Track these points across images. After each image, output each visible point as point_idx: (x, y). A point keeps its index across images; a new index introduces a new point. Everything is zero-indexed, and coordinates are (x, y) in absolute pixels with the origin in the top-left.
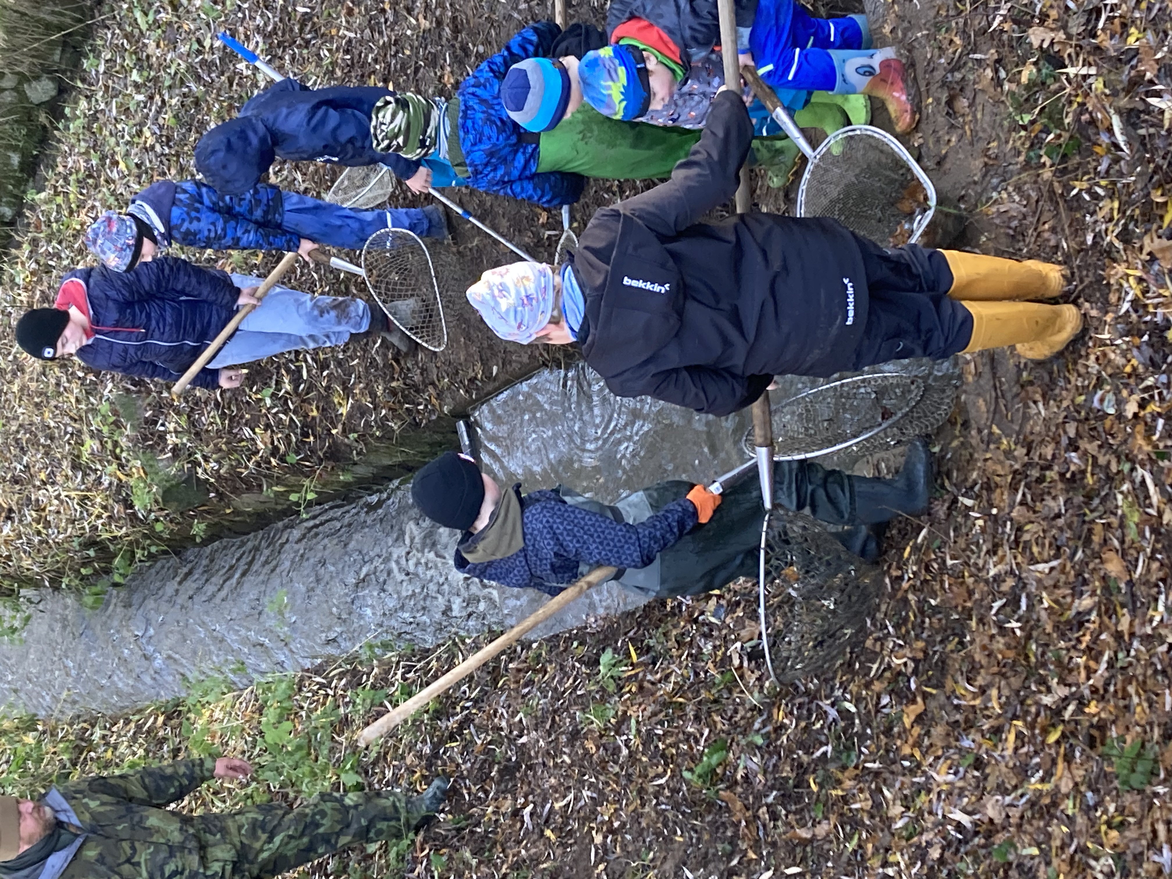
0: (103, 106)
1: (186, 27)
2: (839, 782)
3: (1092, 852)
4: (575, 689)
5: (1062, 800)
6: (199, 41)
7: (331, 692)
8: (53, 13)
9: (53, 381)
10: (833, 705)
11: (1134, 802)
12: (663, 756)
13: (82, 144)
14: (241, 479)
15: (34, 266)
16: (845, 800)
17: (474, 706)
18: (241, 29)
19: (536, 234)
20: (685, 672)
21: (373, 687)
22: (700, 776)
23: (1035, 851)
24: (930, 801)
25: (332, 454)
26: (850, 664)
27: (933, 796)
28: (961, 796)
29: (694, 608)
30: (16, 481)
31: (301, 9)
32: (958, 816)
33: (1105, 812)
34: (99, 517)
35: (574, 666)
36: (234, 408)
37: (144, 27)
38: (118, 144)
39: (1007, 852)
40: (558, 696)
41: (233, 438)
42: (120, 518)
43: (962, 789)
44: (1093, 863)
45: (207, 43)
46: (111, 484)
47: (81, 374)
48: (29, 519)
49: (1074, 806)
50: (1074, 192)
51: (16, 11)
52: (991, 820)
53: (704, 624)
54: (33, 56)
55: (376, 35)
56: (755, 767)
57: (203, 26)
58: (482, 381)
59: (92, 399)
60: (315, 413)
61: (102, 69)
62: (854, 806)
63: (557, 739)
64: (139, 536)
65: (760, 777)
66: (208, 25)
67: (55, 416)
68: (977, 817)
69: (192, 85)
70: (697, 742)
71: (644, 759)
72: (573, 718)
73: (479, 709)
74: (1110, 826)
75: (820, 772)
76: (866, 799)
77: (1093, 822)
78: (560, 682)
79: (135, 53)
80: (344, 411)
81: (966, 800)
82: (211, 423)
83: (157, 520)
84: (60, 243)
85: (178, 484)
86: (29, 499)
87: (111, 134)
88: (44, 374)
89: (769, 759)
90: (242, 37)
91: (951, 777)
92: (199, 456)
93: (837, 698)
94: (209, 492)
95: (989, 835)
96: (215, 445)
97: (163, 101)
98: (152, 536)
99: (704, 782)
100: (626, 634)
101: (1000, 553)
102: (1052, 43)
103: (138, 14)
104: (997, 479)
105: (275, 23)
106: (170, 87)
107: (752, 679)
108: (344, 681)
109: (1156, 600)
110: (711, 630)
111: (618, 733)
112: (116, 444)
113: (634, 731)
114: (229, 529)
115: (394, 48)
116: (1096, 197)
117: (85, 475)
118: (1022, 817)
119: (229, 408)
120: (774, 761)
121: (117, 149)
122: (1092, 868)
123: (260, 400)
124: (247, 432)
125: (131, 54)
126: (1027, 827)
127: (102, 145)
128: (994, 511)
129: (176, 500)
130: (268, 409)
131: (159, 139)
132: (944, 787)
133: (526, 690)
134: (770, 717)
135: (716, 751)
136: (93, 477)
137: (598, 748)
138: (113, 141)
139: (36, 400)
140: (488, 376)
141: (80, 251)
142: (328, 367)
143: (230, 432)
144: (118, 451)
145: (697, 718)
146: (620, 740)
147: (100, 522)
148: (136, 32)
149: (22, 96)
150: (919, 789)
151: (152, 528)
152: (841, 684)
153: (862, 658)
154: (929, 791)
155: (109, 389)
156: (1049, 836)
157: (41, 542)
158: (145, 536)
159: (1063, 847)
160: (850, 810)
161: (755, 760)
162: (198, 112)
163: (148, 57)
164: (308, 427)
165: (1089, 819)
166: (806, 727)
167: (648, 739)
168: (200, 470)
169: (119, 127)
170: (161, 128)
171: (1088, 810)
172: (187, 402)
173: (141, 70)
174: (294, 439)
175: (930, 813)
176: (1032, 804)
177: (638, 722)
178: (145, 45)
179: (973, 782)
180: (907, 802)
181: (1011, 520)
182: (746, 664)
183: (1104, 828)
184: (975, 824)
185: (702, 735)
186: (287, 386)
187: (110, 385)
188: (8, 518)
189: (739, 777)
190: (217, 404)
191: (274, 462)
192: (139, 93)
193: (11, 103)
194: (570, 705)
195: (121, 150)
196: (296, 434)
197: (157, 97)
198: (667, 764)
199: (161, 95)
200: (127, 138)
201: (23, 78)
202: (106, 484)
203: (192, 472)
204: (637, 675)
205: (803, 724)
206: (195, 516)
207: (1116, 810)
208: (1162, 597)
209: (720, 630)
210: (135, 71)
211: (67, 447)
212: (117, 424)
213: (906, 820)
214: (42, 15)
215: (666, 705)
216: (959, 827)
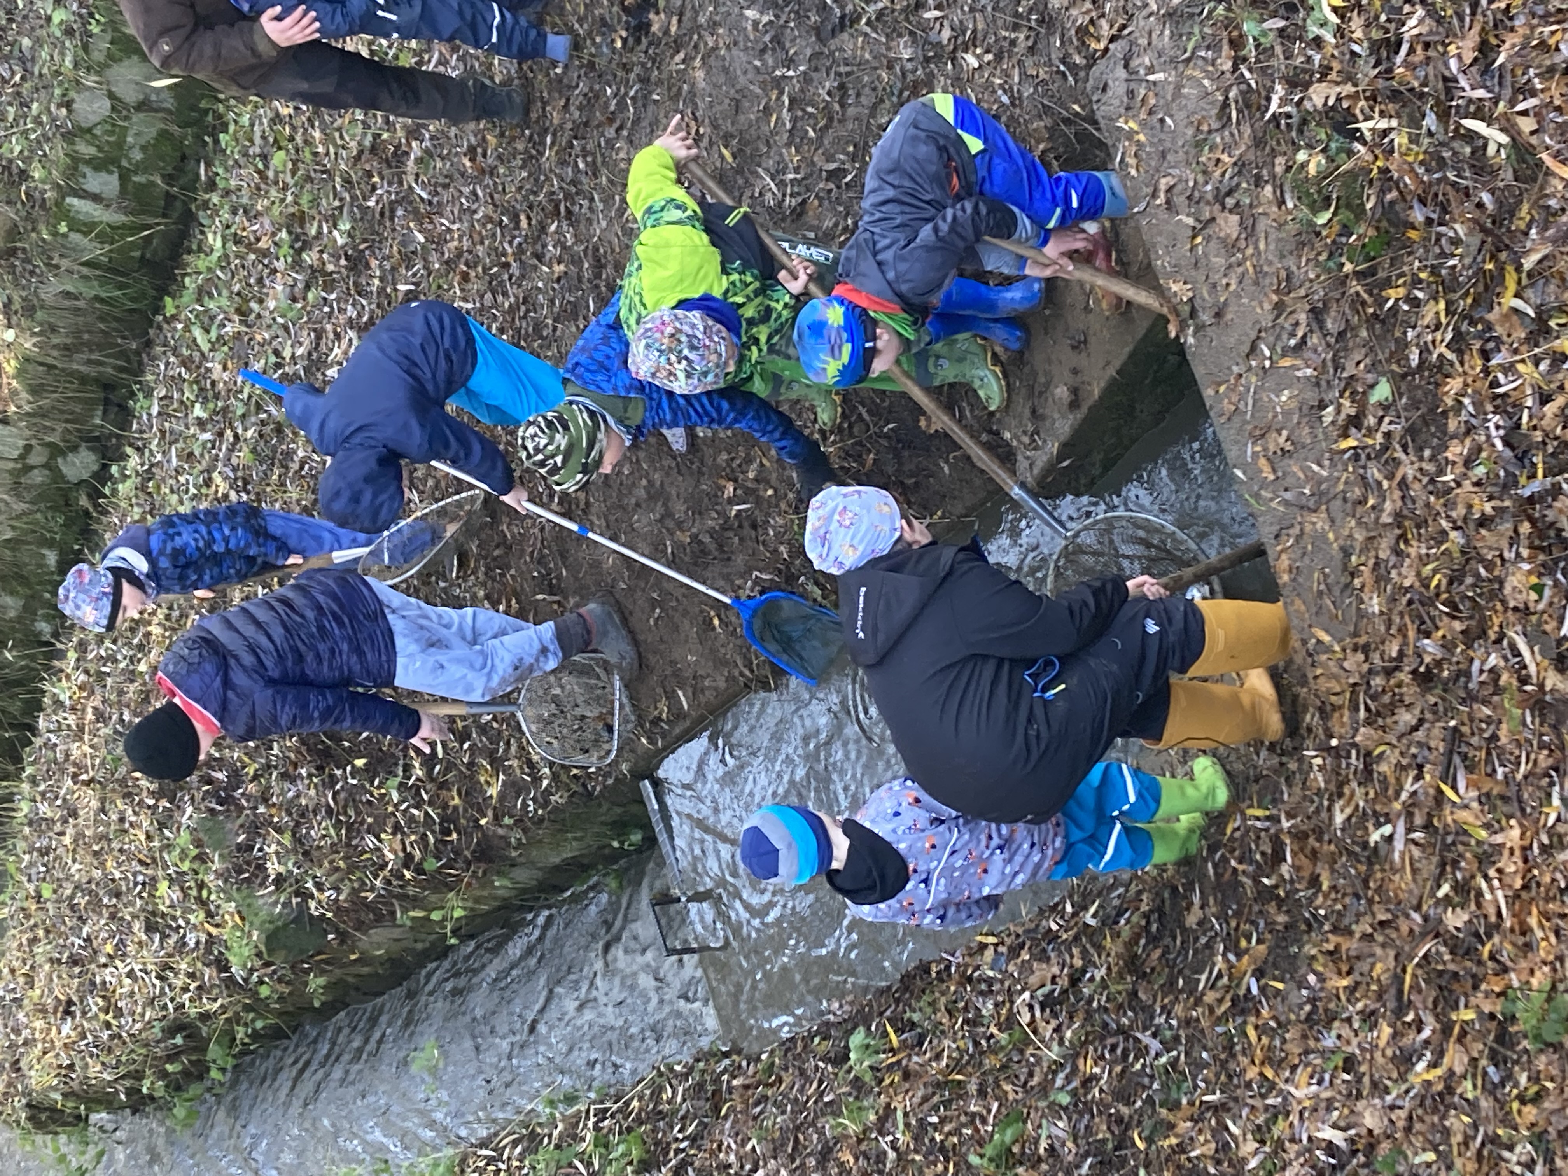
0: (159, 457)
1: (258, 338)
2: (1172, 1126)
3: (1505, 1140)
4: (821, 1095)
5: (1459, 1083)
6: (277, 353)
7: (503, 1166)
8: (89, 362)
9: (114, 817)
10: (1154, 1035)
11: (1550, 1063)
12: (942, 1149)
13: (136, 509)
14: (367, 906)
15: (83, 678)
16: (1181, 1149)
17: (691, 1146)
18: (329, 327)
19: (722, 514)
20: (961, 1043)
21: (558, 1147)
22: (991, 1160)
23: (1431, 1156)
24: (1291, 1125)
25: (483, 852)
26: (1172, 983)
27: (1294, 1118)
28: (1329, 1109)
29: (967, 966)
30: (74, 961)
31: (402, 288)
32: (1328, 1134)
33: (1516, 1085)
34: (185, 989)
35: (817, 1067)
36: (352, 813)
37: (205, 347)
38: (181, 502)
39: (1395, 1162)
40: (800, 1107)
41: (353, 851)
42: (213, 986)
43: (1330, 1101)
44: (1506, 1154)
45: (287, 353)
46: (198, 943)
47: (151, 802)
48: (95, 1009)
49: (1475, 1086)
50: (1390, 304)
51: (41, 364)
52: (1370, 1131)
53: (980, 980)
54: (67, 421)
55: (500, 298)
56: (1061, 1134)
57: (281, 332)
58: (668, 722)
59: (167, 833)
60: (457, 801)
61: (155, 410)
62: (1193, 1154)
63: (803, 1164)
64: (239, 1008)
65: (1070, 1144)
66: (286, 328)
67: (119, 864)
68: (1352, 1132)
69: (272, 409)
70: (984, 1121)
71: (918, 1158)
72: (821, 1132)
73: (699, 1148)
74: (1523, 1102)
75: (1148, 1123)
76: (1207, 1141)
77: (1501, 1104)
78: (802, 1090)
79: (197, 382)
80: (493, 791)
81: (1336, 1113)
82: (324, 837)
83: (261, 982)
84: (114, 642)
85: (286, 925)
86: (93, 984)
87: (172, 491)
88: (103, 810)
89: (1078, 1121)
90: (331, 336)
91: (1314, 1088)
92: (310, 885)
93: (1158, 1026)
94: (326, 933)
95: (1371, 1147)
96: (331, 862)
97: (236, 436)
98: (257, 1006)
99: (998, 1166)
100: (881, 1014)
101: (1347, 791)
102: (1339, 99)
103: (197, 332)
104: (1333, 699)
105: (372, 312)
106: (243, 416)
107: (1047, 1031)
108: (519, 1149)
109: (1549, 795)
110: (990, 985)
111: (882, 1133)
112: (201, 886)
113: (901, 1126)
114: (357, 989)
115: (523, 308)
116: (1415, 303)
117: (164, 937)
118: (1410, 1118)
119: (345, 813)
120: (1085, 1121)
122: (1507, 1161)
123: (383, 796)
124: (370, 841)
125: (191, 383)
126: (1418, 1126)
128: (1334, 742)
129: (285, 947)
130: (396, 806)
132: (1307, 1104)
133: (758, 1110)
134: (1075, 1069)
135: (1009, 1125)
136: (175, 938)
137: (857, 1159)
138: (174, 498)
139: (96, 848)
140: (678, 715)
141: (141, 647)
142: (469, 737)
143: (348, 845)
144: (205, 893)
145: (982, 1093)
146: (884, 1143)
147: (187, 996)
148: (197, 355)
149: (57, 475)
150: (1276, 1114)
151: (254, 994)
152: (1163, 1008)
153: (1187, 972)
154: (1287, 1114)
155: (188, 815)
156: (1447, 1132)
157: (112, 1037)
158: (248, 1008)
159: (1466, 1143)
160: (1189, 1159)
161: (1060, 1124)
162: (281, 440)
163: (213, 383)
164: (449, 820)
165: (1496, 1099)
166: (1123, 1071)
167: (920, 1131)
168: (312, 904)
169: (182, 479)
170: (235, 469)
171: (1491, 1089)
172: (290, 814)
173: (205, 401)
174: (432, 840)
175: (1292, 1140)
176: (1421, 1100)
177: (906, 1115)
178: (209, 370)
179: (1343, 1088)
180: (1261, 1134)
181: (1355, 745)
182: (1038, 1013)
183: (1515, 1105)
184: (1351, 1141)
185: (989, 1111)
186: (418, 772)
187: (189, 810)
188: (68, 1012)
189: (1041, 1151)
190: (330, 811)
191: (408, 875)
192: (204, 430)
193: (42, 485)
194: (816, 1117)
196: (433, 832)
197: (228, 432)
198: (947, 1160)
199: (233, 429)
200: (193, 491)
201: (55, 451)
202: (192, 944)
203: (303, 908)
204: (899, 1062)
205: (1118, 1069)
206: (310, 970)
207: (1529, 1079)
208: (1556, 791)
209: (1002, 982)
210: (198, 406)
211: (139, 902)
212: (201, 858)
213: (1261, 1156)
214: (75, 366)
215: (939, 1086)
216: (1330, 1148)
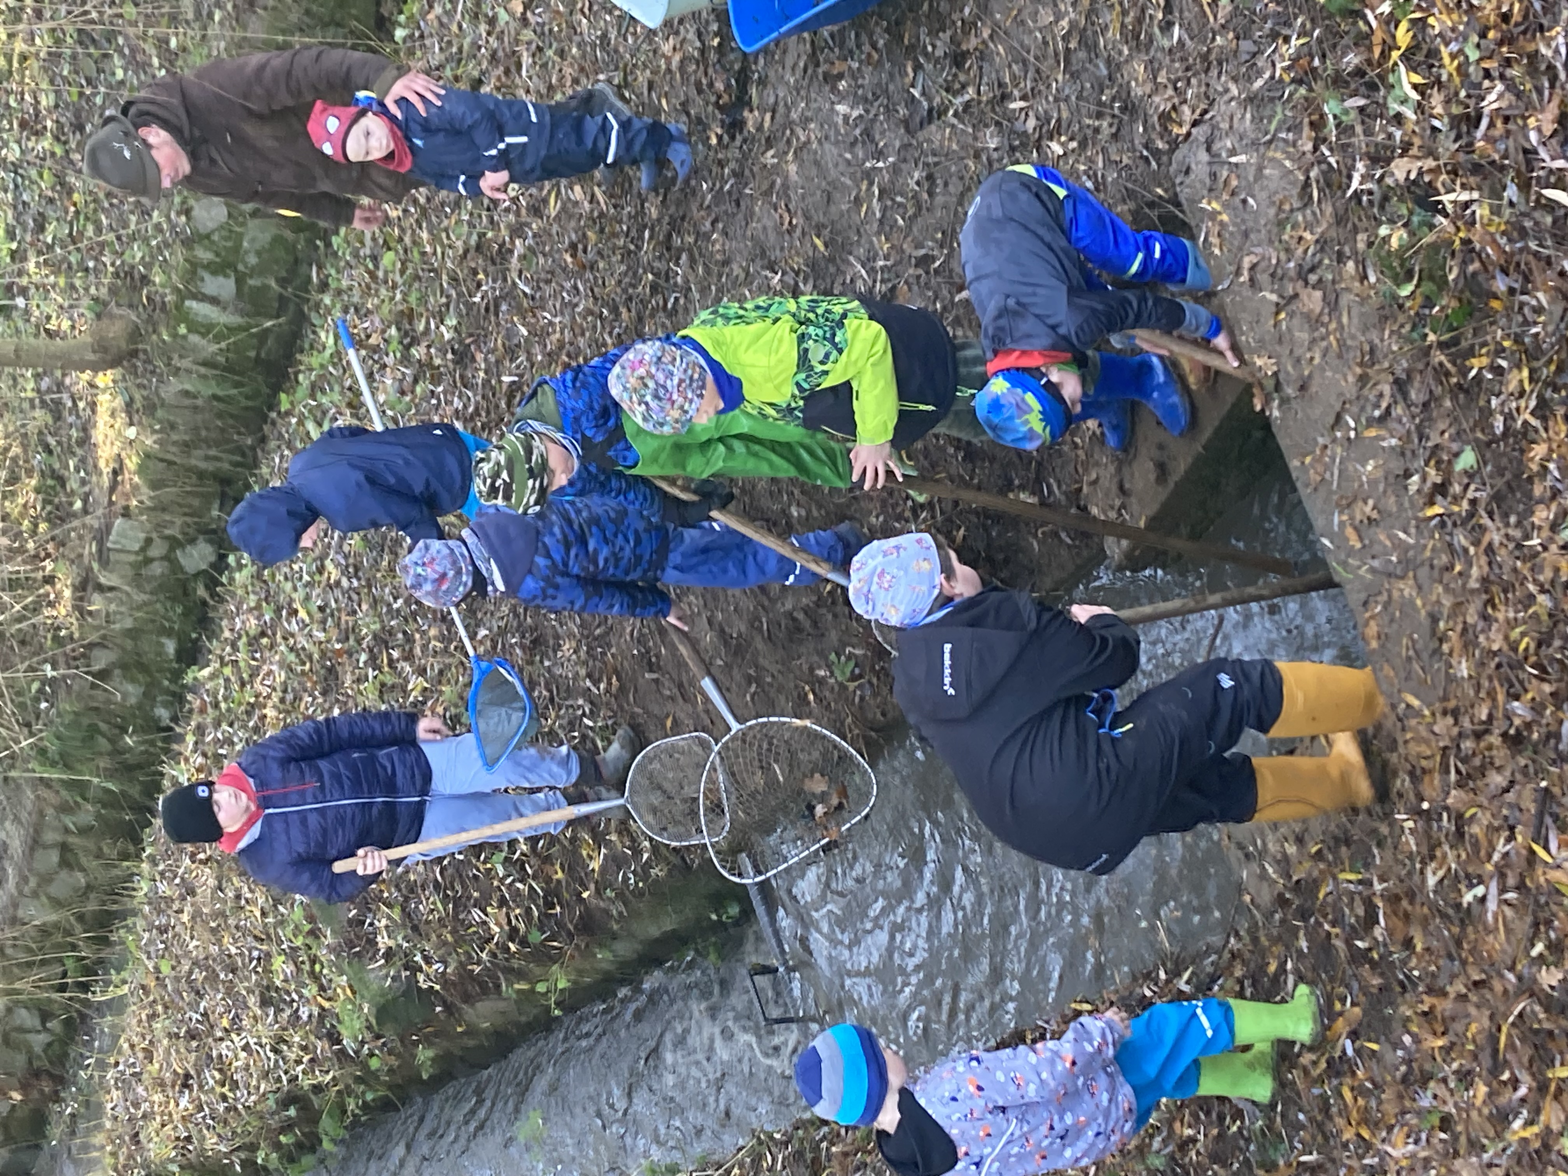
5: (1556, 1140)
8: (207, 458)
9: (231, 894)
13: (252, 597)
14: (473, 978)
15: (200, 760)
25: (585, 925)
28: (1426, 1169)
30: (192, 1035)
31: (506, 379)
34: (298, 1062)
36: (458, 887)
38: (295, 589)
41: (458, 923)
42: (325, 1058)
43: (1427, 1161)
46: (310, 1016)
48: (211, 1082)
50: (1473, 373)
51: (162, 460)
54: (186, 515)
59: (281, 909)
60: (560, 875)
64: (350, 1080)
67: (235, 940)
80: (595, 865)
81: (1433, 1172)
82: (432, 911)
83: (371, 1055)
84: (231, 725)
85: (395, 999)
86: (210, 1057)
88: (220, 888)
91: (1411, 1147)
92: (418, 958)
94: (435, 1005)
96: (439, 936)
98: (367, 1078)
101: (1438, 853)
102: (1420, 173)
104: (1424, 763)
105: (477, 403)
112: (314, 961)
114: (464, 1062)
116: (1499, 371)
117: (278, 1011)
119: (452, 888)
121: (295, 596)
123: (489, 870)
124: (476, 914)
127: (277, 594)
128: (1425, 805)
129: (395, 1020)
130: (502, 880)
131: (345, 572)
132: (1404, 1163)
134: (1171, 1133)
136: (288, 1012)
138: (288, 586)
139: (213, 925)
141: (256, 729)
143: (455, 919)
144: (317, 967)
147: (300, 1068)
149: (175, 566)
151: (365, 1066)
157: (228, 1110)
158: (359, 1080)
164: (552, 895)
166: (1219, 1135)
168: (421, 977)
169: (296, 567)
170: (346, 557)
172: (399, 889)
174: (536, 913)
176: (1519, 1158)
179: (1440, 1148)
181: (1447, 808)
186: (523, 847)
188: (185, 1085)
190: (437, 886)
191: (513, 947)
193: (161, 576)
195: (298, 596)
196: (537, 905)
200: (306, 578)
201: (174, 543)
202: (305, 1017)
203: (412, 981)
205: (1215, 1132)
206: (418, 1042)
211: (254, 977)
212: (314, 933)
214: (193, 462)
